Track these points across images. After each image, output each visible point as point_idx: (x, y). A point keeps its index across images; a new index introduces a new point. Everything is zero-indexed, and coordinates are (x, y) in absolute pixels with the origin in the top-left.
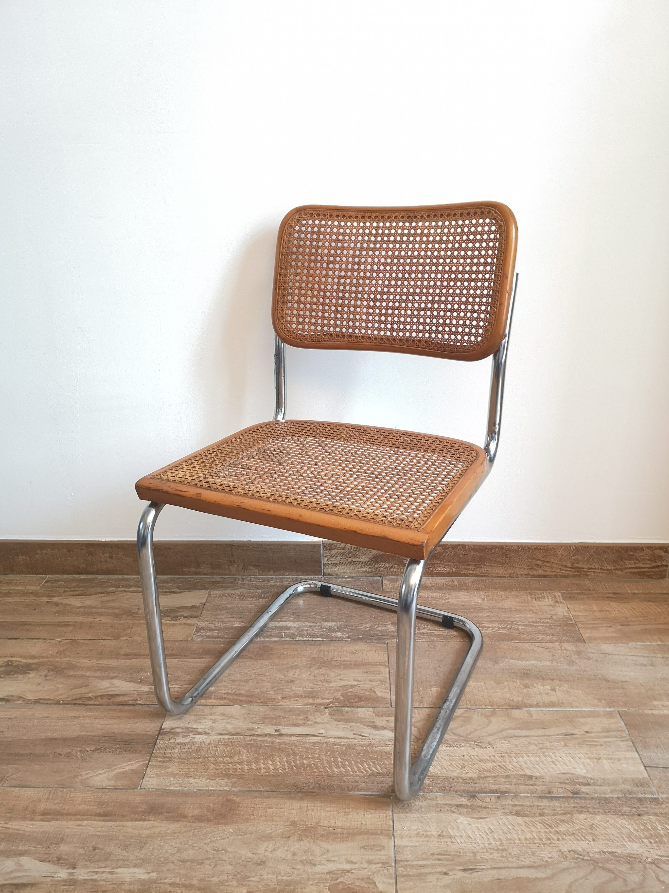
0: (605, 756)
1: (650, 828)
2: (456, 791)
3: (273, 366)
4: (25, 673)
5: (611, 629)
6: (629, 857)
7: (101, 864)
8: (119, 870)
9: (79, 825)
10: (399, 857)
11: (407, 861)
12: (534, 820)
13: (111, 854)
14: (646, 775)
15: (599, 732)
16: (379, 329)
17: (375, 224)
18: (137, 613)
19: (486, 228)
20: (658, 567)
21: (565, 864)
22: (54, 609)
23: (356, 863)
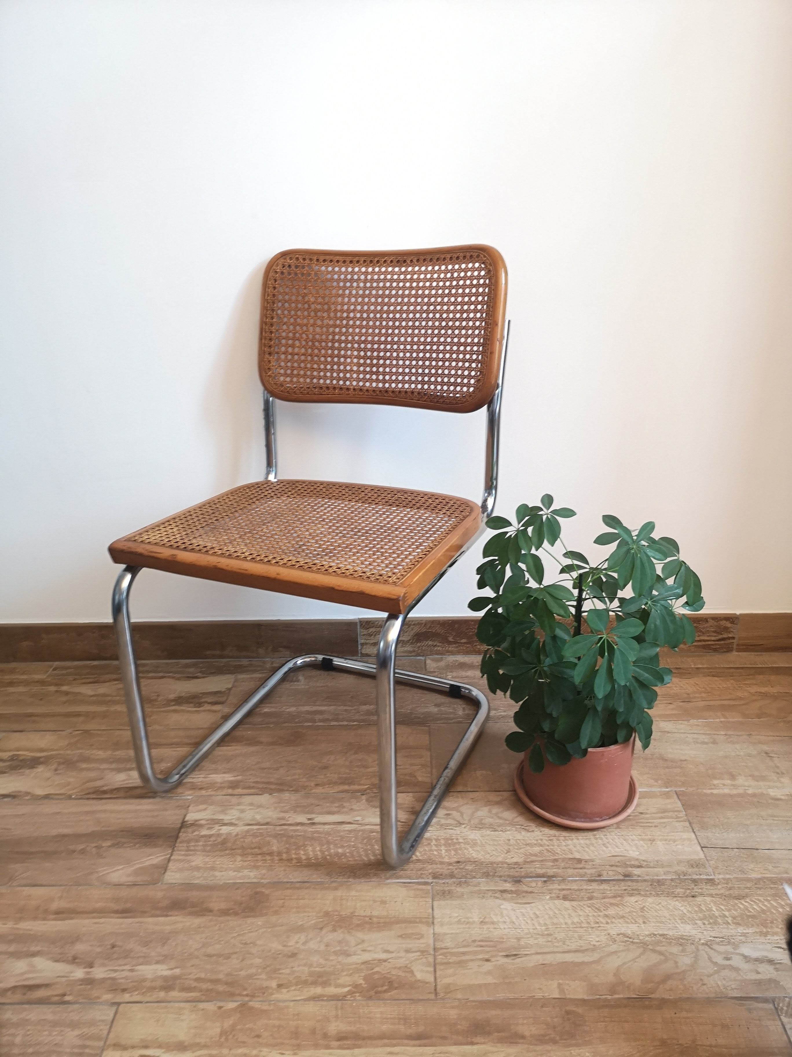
0: (660, 837)
1: (704, 909)
2: (501, 877)
3: (262, 422)
4: (32, 767)
5: (671, 706)
6: (681, 938)
7: (121, 962)
8: (140, 967)
9: (96, 923)
10: (439, 945)
11: (448, 949)
12: (582, 904)
13: (131, 951)
14: (702, 856)
15: (654, 813)
16: (371, 380)
17: (363, 269)
18: (156, 700)
19: (476, 273)
20: (723, 639)
21: (614, 947)
22: (64, 699)
23: (393, 952)
